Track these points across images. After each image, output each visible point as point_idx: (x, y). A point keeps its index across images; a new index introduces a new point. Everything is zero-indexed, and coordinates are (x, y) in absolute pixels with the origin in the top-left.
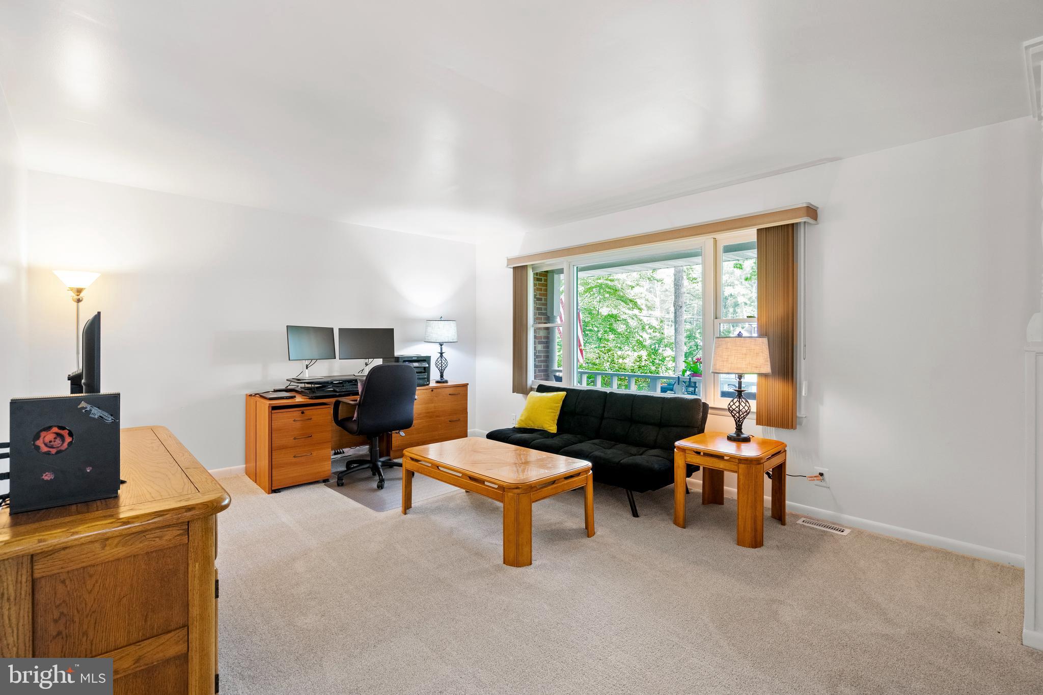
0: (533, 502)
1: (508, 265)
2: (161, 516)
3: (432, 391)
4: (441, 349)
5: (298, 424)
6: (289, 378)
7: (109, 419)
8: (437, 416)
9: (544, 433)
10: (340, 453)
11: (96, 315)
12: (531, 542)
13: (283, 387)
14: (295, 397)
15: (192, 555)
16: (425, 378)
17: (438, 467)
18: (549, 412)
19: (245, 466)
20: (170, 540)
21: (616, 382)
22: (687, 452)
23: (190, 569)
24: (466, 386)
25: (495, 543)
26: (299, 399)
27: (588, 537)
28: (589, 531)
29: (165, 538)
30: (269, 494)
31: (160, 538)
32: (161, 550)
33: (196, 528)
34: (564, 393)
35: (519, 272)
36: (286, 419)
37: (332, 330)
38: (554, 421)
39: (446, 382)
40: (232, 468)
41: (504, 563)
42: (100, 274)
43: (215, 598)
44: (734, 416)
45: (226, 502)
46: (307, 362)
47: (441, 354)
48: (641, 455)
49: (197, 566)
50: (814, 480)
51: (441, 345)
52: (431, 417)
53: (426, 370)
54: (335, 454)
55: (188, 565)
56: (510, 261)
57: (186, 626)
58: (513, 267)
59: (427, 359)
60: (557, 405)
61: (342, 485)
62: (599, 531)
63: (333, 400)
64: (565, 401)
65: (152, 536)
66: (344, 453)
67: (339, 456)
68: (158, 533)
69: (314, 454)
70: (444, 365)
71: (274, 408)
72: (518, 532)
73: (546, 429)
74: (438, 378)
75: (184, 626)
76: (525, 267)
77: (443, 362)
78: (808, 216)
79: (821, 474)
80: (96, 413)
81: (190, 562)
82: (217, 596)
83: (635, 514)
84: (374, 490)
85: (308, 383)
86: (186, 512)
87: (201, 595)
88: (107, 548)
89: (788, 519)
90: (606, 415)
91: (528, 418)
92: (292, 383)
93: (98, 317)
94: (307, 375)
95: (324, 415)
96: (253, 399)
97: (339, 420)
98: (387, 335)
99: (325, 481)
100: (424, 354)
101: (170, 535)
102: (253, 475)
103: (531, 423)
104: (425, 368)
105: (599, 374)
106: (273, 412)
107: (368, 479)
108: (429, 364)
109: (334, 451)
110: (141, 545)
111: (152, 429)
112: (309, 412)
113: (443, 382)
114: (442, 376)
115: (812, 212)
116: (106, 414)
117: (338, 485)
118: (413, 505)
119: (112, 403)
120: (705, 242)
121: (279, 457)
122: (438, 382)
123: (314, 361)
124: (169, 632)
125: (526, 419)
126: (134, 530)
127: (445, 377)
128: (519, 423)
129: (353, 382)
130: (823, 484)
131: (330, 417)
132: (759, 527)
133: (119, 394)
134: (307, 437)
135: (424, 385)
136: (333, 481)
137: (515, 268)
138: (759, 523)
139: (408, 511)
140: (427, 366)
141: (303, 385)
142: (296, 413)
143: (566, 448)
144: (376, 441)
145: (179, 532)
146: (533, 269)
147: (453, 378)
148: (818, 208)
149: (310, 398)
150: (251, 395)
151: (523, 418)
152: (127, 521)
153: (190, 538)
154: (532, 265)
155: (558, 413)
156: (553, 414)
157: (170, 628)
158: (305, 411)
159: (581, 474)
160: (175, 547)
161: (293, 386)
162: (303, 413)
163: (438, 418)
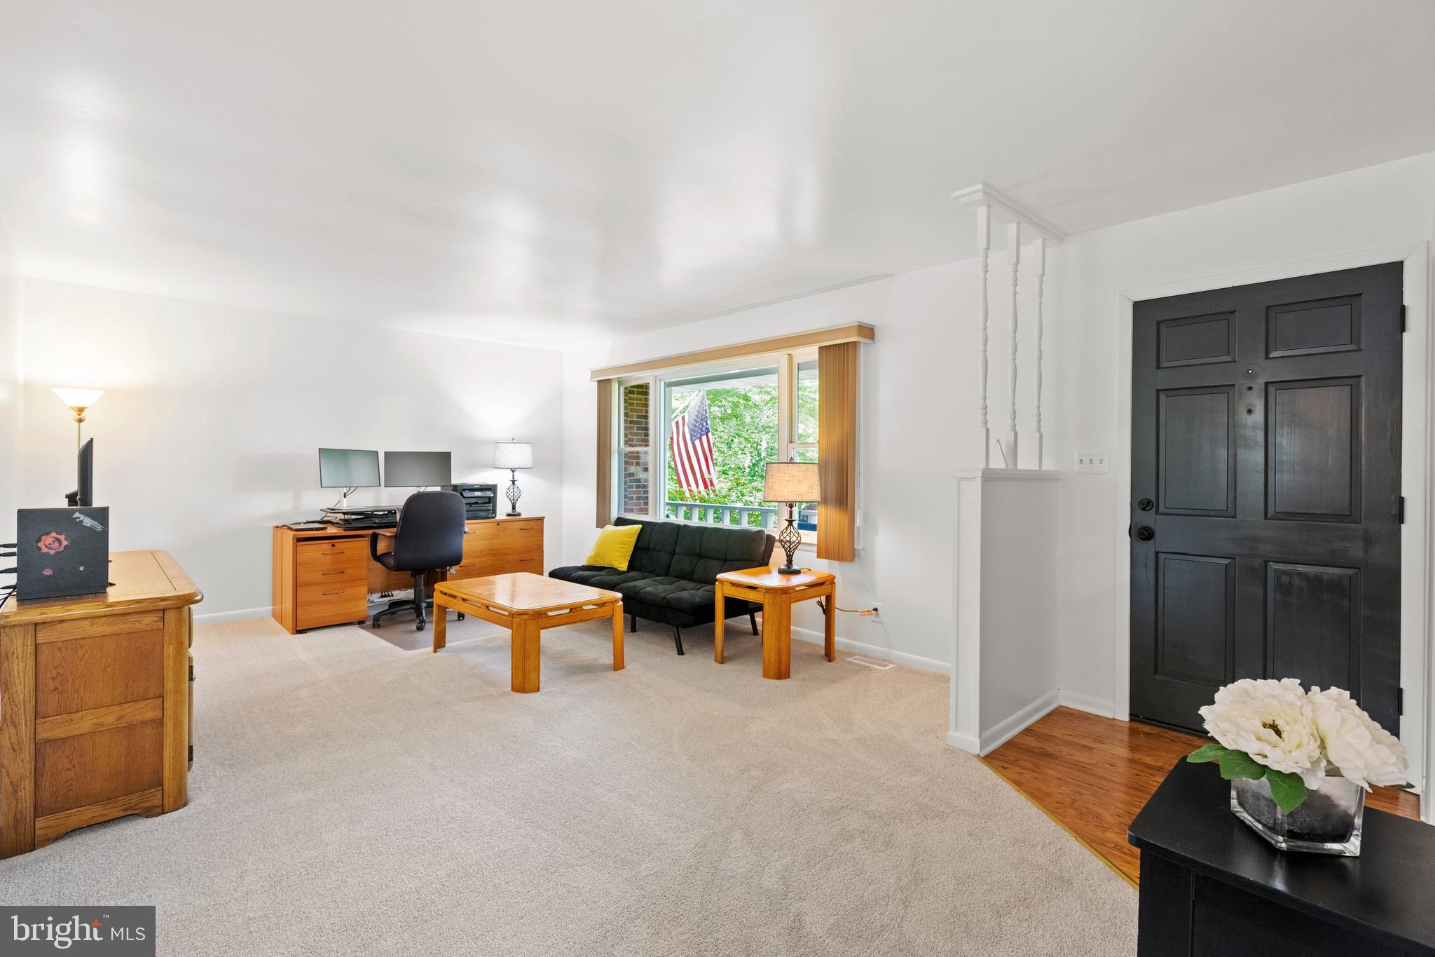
0: (542, 629)
1: (591, 378)
2: (139, 603)
3: (498, 524)
4: (513, 475)
5: (328, 558)
6: (325, 507)
7: (99, 528)
8: (504, 554)
9: (613, 571)
10: (389, 596)
11: (89, 442)
12: (539, 669)
13: (319, 519)
14: (326, 528)
15: (167, 638)
16: (489, 510)
17: (488, 607)
18: (620, 548)
19: (271, 607)
20: (148, 625)
21: (745, 519)
22: (725, 583)
23: (165, 650)
24: (541, 519)
25: (503, 669)
26: (332, 530)
27: (615, 670)
28: (618, 665)
29: (143, 623)
30: (293, 634)
31: (140, 622)
32: (141, 632)
33: (171, 616)
34: (640, 526)
35: (604, 385)
36: (314, 552)
37: (377, 453)
38: (625, 558)
39: (519, 515)
40: (257, 609)
41: (512, 690)
42: (103, 392)
43: (189, 681)
44: (784, 547)
45: (198, 598)
46: (345, 490)
47: (513, 482)
48: (698, 590)
49: (171, 647)
50: (865, 615)
51: (513, 472)
52: (495, 555)
53: (492, 501)
54: (382, 597)
55: (163, 646)
56: (594, 373)
57: (161, 696)
58: (598, 381)
59: (493, 488)
60: (631, 540)
61: (379, 626)
62: (630, 665)
63: (370, 532)
64: (641, 535)
65: (132, 620)
66: (392, 595)
67: (386, 599)
68: (138, 617)
69: (347, 592)
70: (516, 494)
71: (299, 540)
72: (525, 658)
73: (615, 567)
74: (510, 511)
75: (159, 697)
76: (608, 381)
77: (515, 490)
78: (860, 335)
79: (876, 610)
80: (88, 522)
81: (165, 644)
82: (191, 679)
83: (681, 652)
84: (413, 632)
85: (345, 513)
86: (161, 601)
87: (175, 673)
88: (95, 626)
89: (838, 656)
90: (677, 550)
91: (597, 555)
92: (329, 515)
93: (91, 442)
94: (346, 505)
95: (361, 547)
96: (279, 531)
97: (378, 555)
98: (443, 460)
99: (361, 623)
100: (490, 482)
101: (148, 621)
102: (278, 616)
103: (599, 559)
104: (490, 498)
105: (711, 507)
106: (298, 543)
107: (410, 621)
108: (495, 493)
109: (381, 594)
110: (123, 626)
111: (152, 553)
112: (340, 545)
113: (515, 515)
114: (514, 508)
115: (868, 332)
116: (97, 523)
117: (374, 627)
118: (447, 645)
119: (102, 515)
120: (778, 359)
121: (305, 595)
122: (509, 515)
123: (352, 489)
124: (148, 699)
125: (595, 555)
126: (116, 612)
127: (518, 510)
128: (588, 560)
129: (391, 513)
130: (877, 620)
131: (367, 551)
132: (784, 658)
133: (108, 508)
134: (339, 574)
135: (487, 518)
136: (369, 623)
137: (599, 382)
138: (784, 654)
139: (438, 650)
140: (492, 495)
141: (341, 516)
142: (325, 546)
143: (622, 585)
144: (420, 579)
145: (155, 619)
146: (620, 383)
147: (526, 510)
148: (874, 326)
149: (345, 530)
150: (277, 527)
151: (592, 554)
152: (111, 605)
153: (165, 625)
154: (619, 378)
155: (632, 548)
156: (623, 550)
157: (147, 697)
158: (336, 544)
159: (606, 604)
160: (152, 630)
161: (331, 517)
162: (333, 546)
163: (505, 557)
